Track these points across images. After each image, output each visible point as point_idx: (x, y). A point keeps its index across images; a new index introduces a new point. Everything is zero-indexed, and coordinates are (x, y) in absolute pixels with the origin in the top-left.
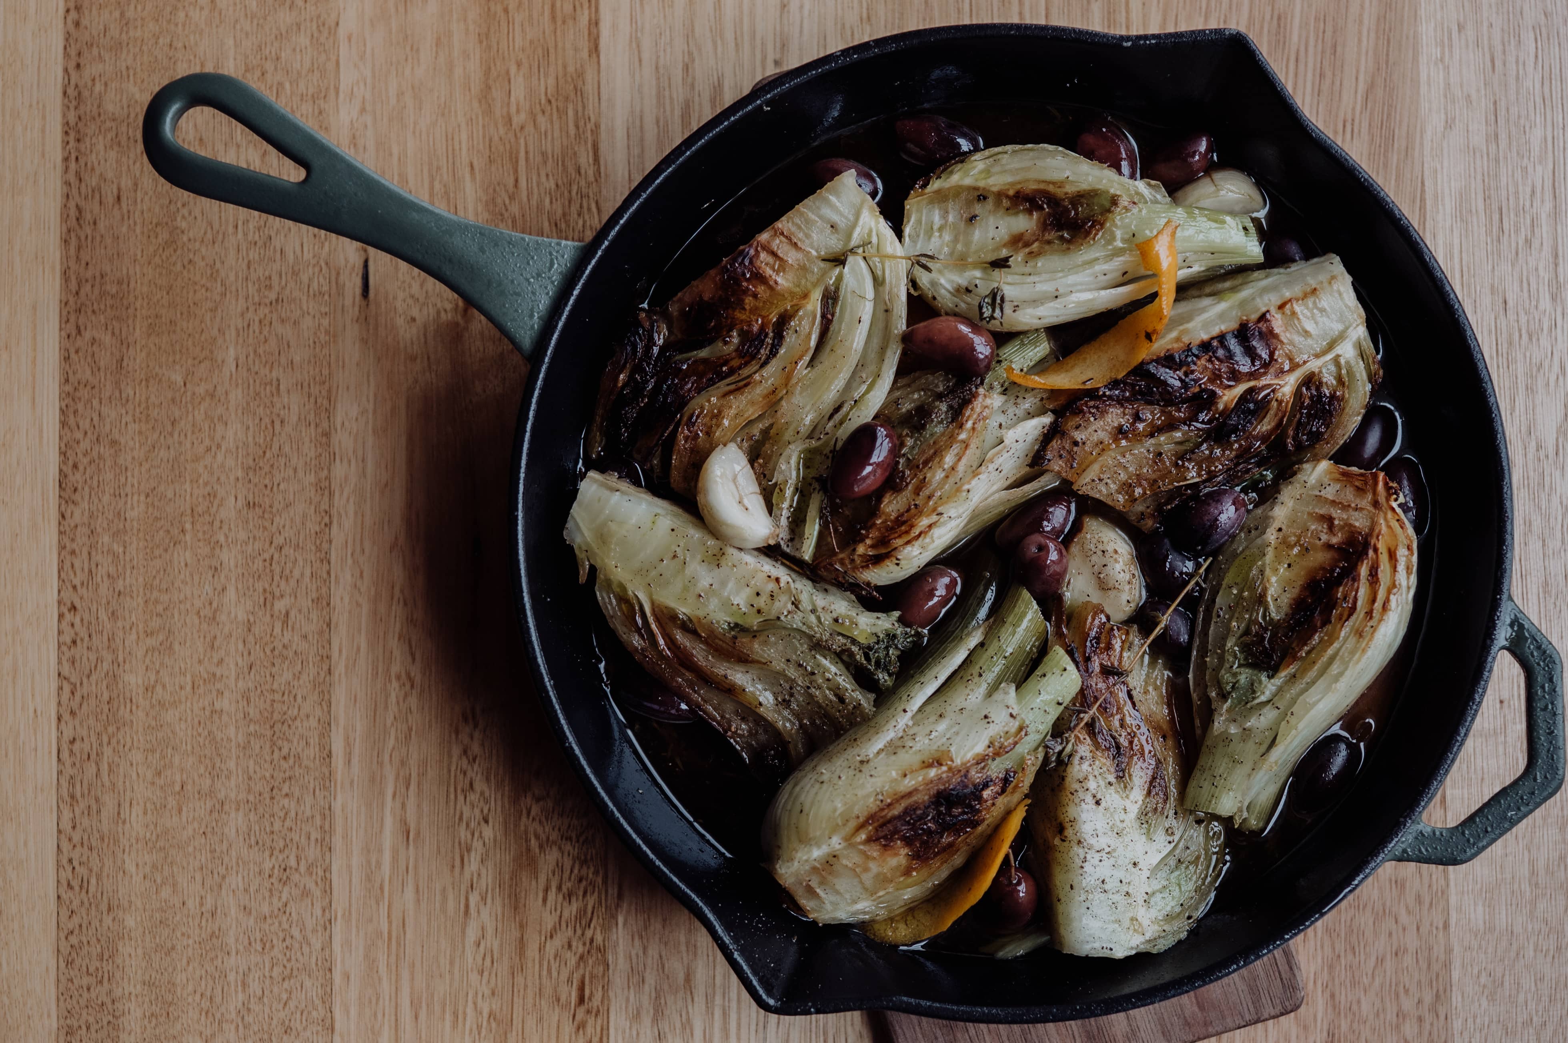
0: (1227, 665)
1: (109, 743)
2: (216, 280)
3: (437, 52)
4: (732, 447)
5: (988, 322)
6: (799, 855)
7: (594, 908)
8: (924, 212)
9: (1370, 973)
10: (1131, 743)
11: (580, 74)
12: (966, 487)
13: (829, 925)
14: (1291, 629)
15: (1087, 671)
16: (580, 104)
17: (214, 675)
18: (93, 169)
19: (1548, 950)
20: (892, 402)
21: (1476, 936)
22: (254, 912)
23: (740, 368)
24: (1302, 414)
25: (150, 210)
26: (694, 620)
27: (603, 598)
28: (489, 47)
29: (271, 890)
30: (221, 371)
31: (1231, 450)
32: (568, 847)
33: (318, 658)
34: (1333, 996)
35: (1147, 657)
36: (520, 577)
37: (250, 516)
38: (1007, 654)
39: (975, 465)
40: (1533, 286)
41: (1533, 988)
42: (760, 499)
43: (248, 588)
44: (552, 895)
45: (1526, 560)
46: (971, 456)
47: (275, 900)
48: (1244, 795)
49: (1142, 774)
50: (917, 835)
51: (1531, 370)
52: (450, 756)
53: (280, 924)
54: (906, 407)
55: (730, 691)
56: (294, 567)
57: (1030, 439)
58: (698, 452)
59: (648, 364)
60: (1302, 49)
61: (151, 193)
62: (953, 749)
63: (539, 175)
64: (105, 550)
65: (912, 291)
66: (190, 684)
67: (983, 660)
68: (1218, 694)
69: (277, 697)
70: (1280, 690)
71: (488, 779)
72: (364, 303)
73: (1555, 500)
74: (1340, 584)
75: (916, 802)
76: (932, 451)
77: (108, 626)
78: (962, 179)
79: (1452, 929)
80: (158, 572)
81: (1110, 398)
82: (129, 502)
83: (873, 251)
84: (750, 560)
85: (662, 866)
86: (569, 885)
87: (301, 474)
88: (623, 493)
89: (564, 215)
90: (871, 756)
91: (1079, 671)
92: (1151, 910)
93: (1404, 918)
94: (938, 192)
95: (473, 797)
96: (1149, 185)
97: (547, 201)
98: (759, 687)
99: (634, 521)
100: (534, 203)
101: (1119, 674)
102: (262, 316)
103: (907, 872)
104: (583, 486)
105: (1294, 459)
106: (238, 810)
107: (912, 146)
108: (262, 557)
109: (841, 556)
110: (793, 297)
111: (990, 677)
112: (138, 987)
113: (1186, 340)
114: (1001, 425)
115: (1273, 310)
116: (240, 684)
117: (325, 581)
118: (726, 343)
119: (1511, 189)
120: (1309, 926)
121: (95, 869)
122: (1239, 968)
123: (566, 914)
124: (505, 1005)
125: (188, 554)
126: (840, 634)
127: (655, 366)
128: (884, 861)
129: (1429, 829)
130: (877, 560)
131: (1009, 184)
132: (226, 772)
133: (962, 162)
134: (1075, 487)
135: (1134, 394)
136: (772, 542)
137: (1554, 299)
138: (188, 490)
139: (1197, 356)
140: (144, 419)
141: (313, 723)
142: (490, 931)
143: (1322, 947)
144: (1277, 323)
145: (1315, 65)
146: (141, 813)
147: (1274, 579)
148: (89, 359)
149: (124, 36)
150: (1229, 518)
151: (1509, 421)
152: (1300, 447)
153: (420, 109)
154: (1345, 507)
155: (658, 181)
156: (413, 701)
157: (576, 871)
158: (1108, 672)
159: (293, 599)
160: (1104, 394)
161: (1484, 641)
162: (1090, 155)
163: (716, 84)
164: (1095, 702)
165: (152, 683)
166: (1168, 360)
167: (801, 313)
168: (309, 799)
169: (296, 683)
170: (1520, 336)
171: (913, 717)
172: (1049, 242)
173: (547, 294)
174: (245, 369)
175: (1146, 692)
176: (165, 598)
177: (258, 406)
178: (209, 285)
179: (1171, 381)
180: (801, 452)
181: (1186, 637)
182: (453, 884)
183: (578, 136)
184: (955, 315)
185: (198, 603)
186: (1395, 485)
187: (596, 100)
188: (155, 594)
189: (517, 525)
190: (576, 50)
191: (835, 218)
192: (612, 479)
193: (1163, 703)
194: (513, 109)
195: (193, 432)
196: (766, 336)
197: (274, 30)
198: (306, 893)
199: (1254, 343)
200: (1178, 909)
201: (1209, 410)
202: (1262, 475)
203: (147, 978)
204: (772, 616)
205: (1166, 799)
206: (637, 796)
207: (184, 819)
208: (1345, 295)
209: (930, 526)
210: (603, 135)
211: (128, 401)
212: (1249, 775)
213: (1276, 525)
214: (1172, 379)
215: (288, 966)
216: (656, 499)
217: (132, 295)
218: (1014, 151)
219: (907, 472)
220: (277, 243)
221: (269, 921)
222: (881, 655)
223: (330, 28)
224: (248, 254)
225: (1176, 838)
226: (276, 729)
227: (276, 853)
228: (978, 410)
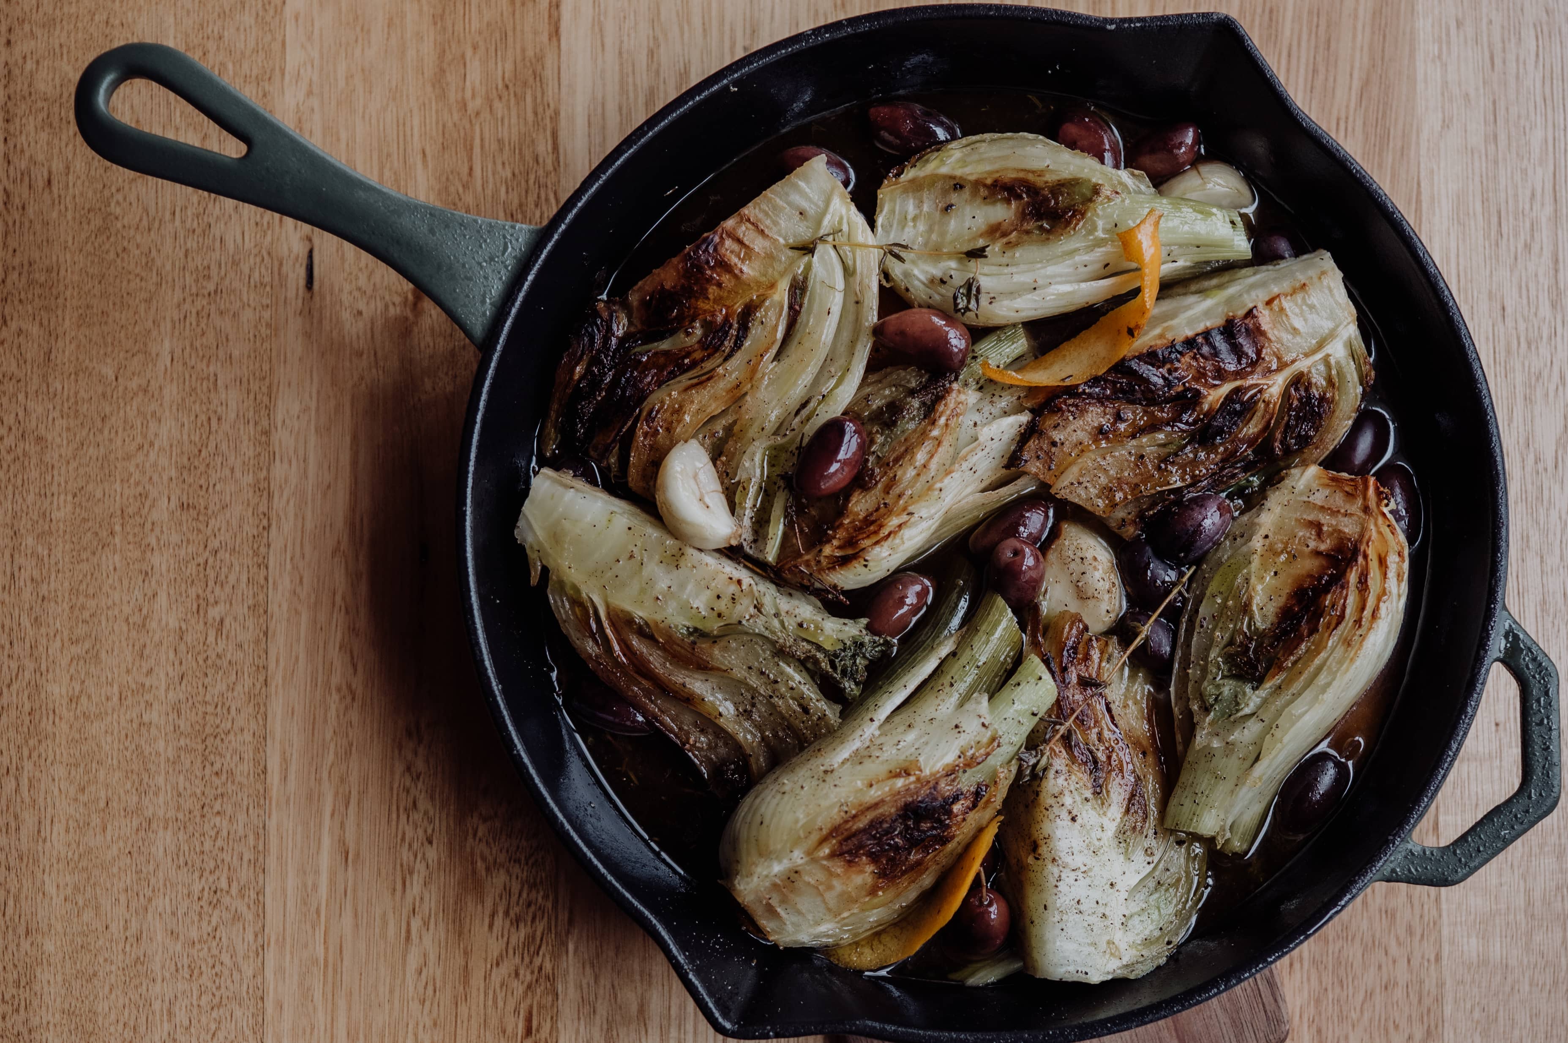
0: (1210, 677)
1: (30, 757)
2: (151, 270)
3: (389, 34)
4: (694, 444)
5: (963, 314)
6: (759, 870)
7: (543, 934)
8: (898, 202)
9: (1358, 1009)
10: (1109, 758)
11: (540, 58)
12: (938, 485)
13: (791, 948)
14: (1277, 638)
15: (1063, 681)
16: (539, 89)
17: (143, 685)
18: (22, 151)
19: (1544, 984)
20: (861, 398)
21: (1469, 969)
22: (181, 937)
23: (703, 360)
24: (1290, 416)
25: (82, 194)
26: (652, 625)
27: (555, 601)
28: (444, 29)
29: (200, 914)
30: (155, 365)
31: (1217, 453)
32: (516, 870)
33: (254, 668)
34: (1319, 1031)
35: (1127, 669)
36: (467, 575)
37: (184, 518)
38: (980, 664)
39: (948, 463)
40: (1533, 292)
41: (1528, 1024)
42: (723, 497)
43: (181, 594)
44: (499, 921)
45: (1523, 577)
46: (944, 452)
47: (204, 924)
48: (1227, 812)
49: (1121, 791)
50: (883, 851)
51: (1530, 379)
52: (392, 773)
53: (209, 949)
54: (877, 403)
55: (688, 700)
56: (230, 572)
57: (1006, 438)
58: (657, 450)
59: (606, 356)
60: (1295, 43)
61: (83, 177)
62: (921, 759)
63: (494, 163)
64: (29, 552)
65: (884, 283)
66: (117, 694)
67: (954, 670)
68: (1200, 707)
69: (210, 709)
70: (1265, 702)
71: (432, 798)
72: (308, 296)
73: (1554, 515)
74: (1328, 592)
75: (882, 815)
76: (903, 448)
77: (31, 632)
78: (938, 167)
79: (1445, 962)
80: (85, 576)
81: (1090, 396)
82: (55, 503)
83: (844, 239)
84: (711, 562)
85: (614, 882)
86: (517, 909)
87: (238, 474)
88: (577, 490)
89: (521, 205)
90: (836, 766)
91: (1055, 681)
92: (1128, 933)
93: (1394, 949)
94: (912, 181)
95: (417, 816)
96: (1133, 175)
97: (503, 190)
98: (720, 696)
99: (589, 519)
100: (489, 192)
101: (1097, 685)
102: (200, 308)
103: (873, 892)
104: (535, 482)
105: (1282, 464)
106: (166, 828)
107: (886, 135)
108: (196, 562)
109: (806, 557)
110: (759, 287)
111: (962, 687)
112: (57, 1016)
113: (1170, 336)
114: (975, 424)
115: (1261, 306)
116: (171, 694)
117: (262, 587)
118: (688, 334)
119: (1510, 192)
120: (1293, 949)
121: (13, 890)
122: (1219, 992)
123: (513, 941)
124: (447, 1036)
125: (117, 558)
126: (804, 640)
127: (613, 357)
128: (848, 878)
129: (1419, 848)
130: (844, 561)
131: (986, 172)
132: (153, 788)
133: (938, 150)
134: (1053, 491)
135: (1115, 391)
136: (734, 543)
137: (1554, 306)
138: (119, 490)
139: (1181, 353)
140: (72, 414)
141: (247, 736)
142: (432, 958)
143: (1309, 979)
144: (1265, 319)
145: (1308, 60)
146: (62, 832)
147: (1259, 588)
148: (15, 351)
149: (58, 11)
150: (1213, 524)
151: (1507, 432)
152: (1288, 452)
153: (371, 93)
154: (1335, 513)
155: (618, 163)
156: (354, 716)
157: (524, 895)
158: (1085, 683)
159: (228, 605)
160: (1084, 392)
161: (1478, 652)
162: (1072, 145)
163: (682, 71)
164: (1072, 714)
165: (77, 693)
166: (1151, 357)
167: (767, 303)
168: (242, 817)
169: (230, 694)
170: (1519, 343)
171: (880, 727)
172: (1028, 232)
173: (501, 279)
174: (181, 363)
175: (1126, 706)
176: (92, 604)
177: (194, 402)
178: (143, 274)
179: (1154, 379)
180: (765, 449)
181: (1168, 649)
182: (394, 908)
183: (536, 123)
184: (929, 307)
185: (127, 610)
186: (1386, 490)
187: (556, 86)
188: (82, 599)
189: (465, 520)
190: (535, 33)
191: (804, 204)
192: (567, 477)
193: (1143, 718)
194: (468, 94)
195: (124, 429)
196: (731, 327)
197: (217, 8)
198: (237, 917)
199: (1241, 340)
200: (1157, 933)
201: (1194, 410)
202: (1248, 481)
203: (67, 1006)
204: (734, 620)
205: (1145, 818)
206: (589, 809)
207: (109, 838)
208: (1335, 291)
209: (900, 526)
210: (563, 123)
211: (55, 395)
212: (1232, 792)
213: (1263, 532)
214: (1155, 376)
215: (218, 994)
216: (613, 499)
217: (61, 285)
218: (992, 140)
219: (877, 470)
220: (216, 231)
221: (197, 946)
222: (848, 663)
223: (276, 7)
224: (185, 243)
225: (1156, 859)
226: (208, 742)
227: (205, 874)
228: (952, 405)
